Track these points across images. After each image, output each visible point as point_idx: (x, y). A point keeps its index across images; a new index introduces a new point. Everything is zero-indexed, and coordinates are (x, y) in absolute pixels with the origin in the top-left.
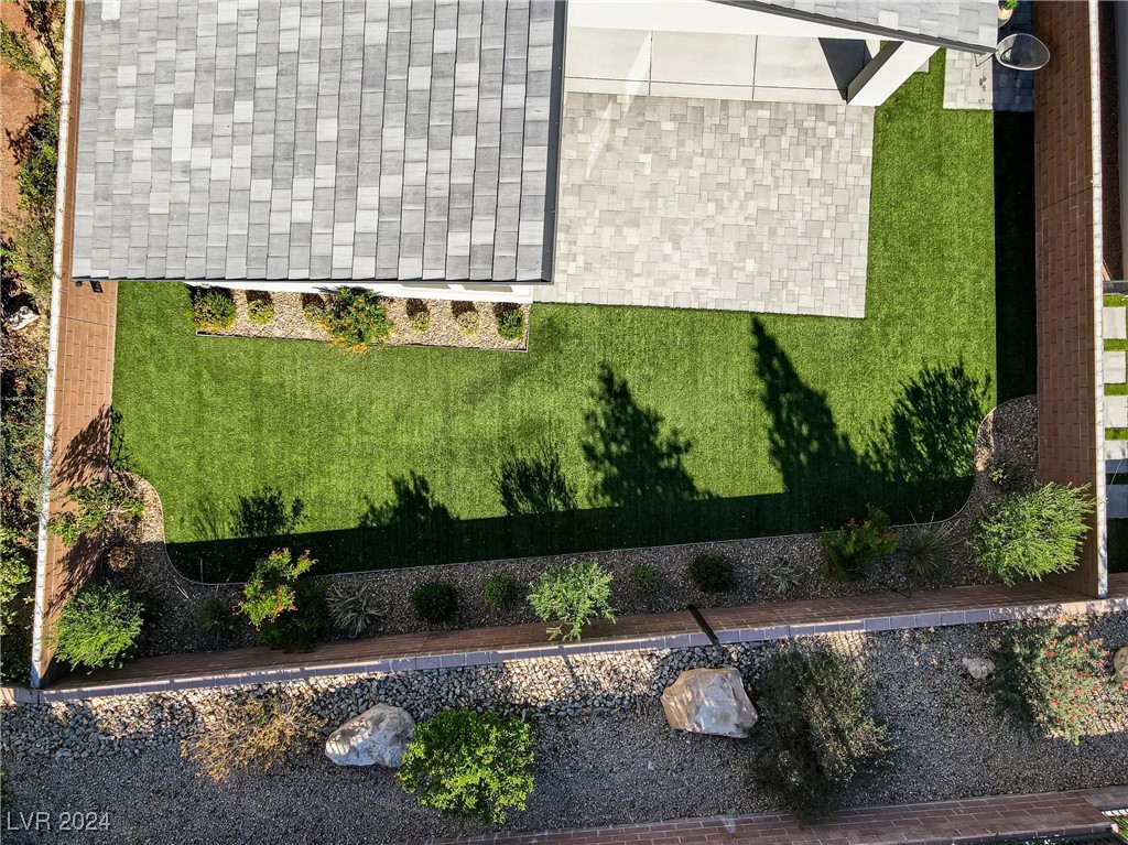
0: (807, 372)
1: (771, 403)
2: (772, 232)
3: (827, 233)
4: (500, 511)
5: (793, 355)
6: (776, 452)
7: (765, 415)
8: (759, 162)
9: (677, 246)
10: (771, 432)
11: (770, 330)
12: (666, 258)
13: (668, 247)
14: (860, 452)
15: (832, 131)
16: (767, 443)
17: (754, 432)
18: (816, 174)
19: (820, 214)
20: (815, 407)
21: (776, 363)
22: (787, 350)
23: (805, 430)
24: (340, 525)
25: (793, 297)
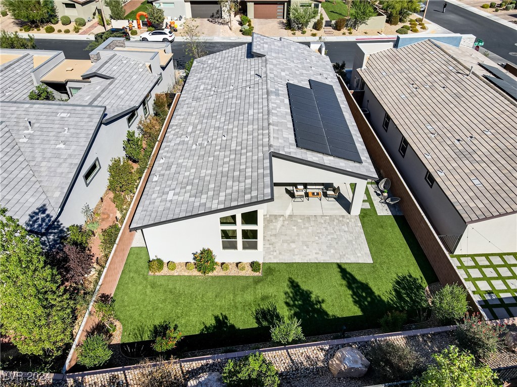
0: (359, 278)
1: (349, 286)
3: (354, 243)
4: (256, 325)
5: (353, 273)
6: (355, 302)
7: (348, 290)
8: (329, 227)
10: (352, 296)
11: (343, 266)
14: (386, 300)
15: (348, 221)
16: (351, 299)
17: (346, 296)
18: (346, 229)
19: (351, 238)
20: (365, 288)
21: (348, 276)
22: (351, 272)
23: (364, 294)
24: (192, 333)
25: (348, 258)
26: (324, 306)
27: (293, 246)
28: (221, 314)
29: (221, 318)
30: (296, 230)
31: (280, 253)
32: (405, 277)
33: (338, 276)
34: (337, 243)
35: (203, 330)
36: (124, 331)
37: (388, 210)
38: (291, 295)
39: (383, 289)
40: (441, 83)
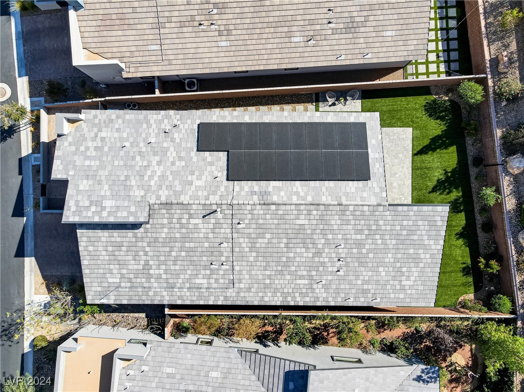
0: (426, 142)
1: (434, 150)
2: (392, 151)
3: (392, 138)
4: (463, 213)
6: (446, 148)
7: (437, 151)
9: (397, 173)
10: (441, 150)
12: (400, 176)
13: (397, 176)
14: (445, 128)
16: (444, 150)
17: (441, 153)
20: (435, 140)
21: (424, 150)
23: (440, 142)
24: (468, 251)
25: (408, 145)
26: (449, 170)
32: (426, 110)
35: (466, 246)
36: (467, 293)
39: (436, 128)
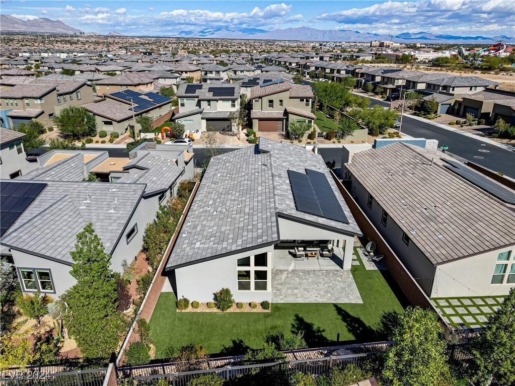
0: (352, 314)
1: (344, 320)
3: (347, 289)
5: (347, 311)
6: (350, 331)
7: (343, 323)
8: (325, 278)
9: (308, 293)
10: (347, 327)
11: (339, 306)
13: (306, 293)
14: (375, 329)
15: (341, 274)
16: (346, 329)
17: (341, 327)
18: (340, 280)
19: (344, 286)
20: (358, 321)
21: (343, 312)
22: (345, 310)
23: (357, 325)
25: (343, 300)
26: (323, 334)
27: (296, 291)
28: (238, 339)
29: (238, 342)
30: (298, 280)
31: (285, 297)
32: (390, 314)
33: (335, 312)
34: (333, 289)
35: (223, 350)
36: (157, 351)
37: (375, 266)
38: (296, 326)
39: (373, 321)
40: (410, 171)
